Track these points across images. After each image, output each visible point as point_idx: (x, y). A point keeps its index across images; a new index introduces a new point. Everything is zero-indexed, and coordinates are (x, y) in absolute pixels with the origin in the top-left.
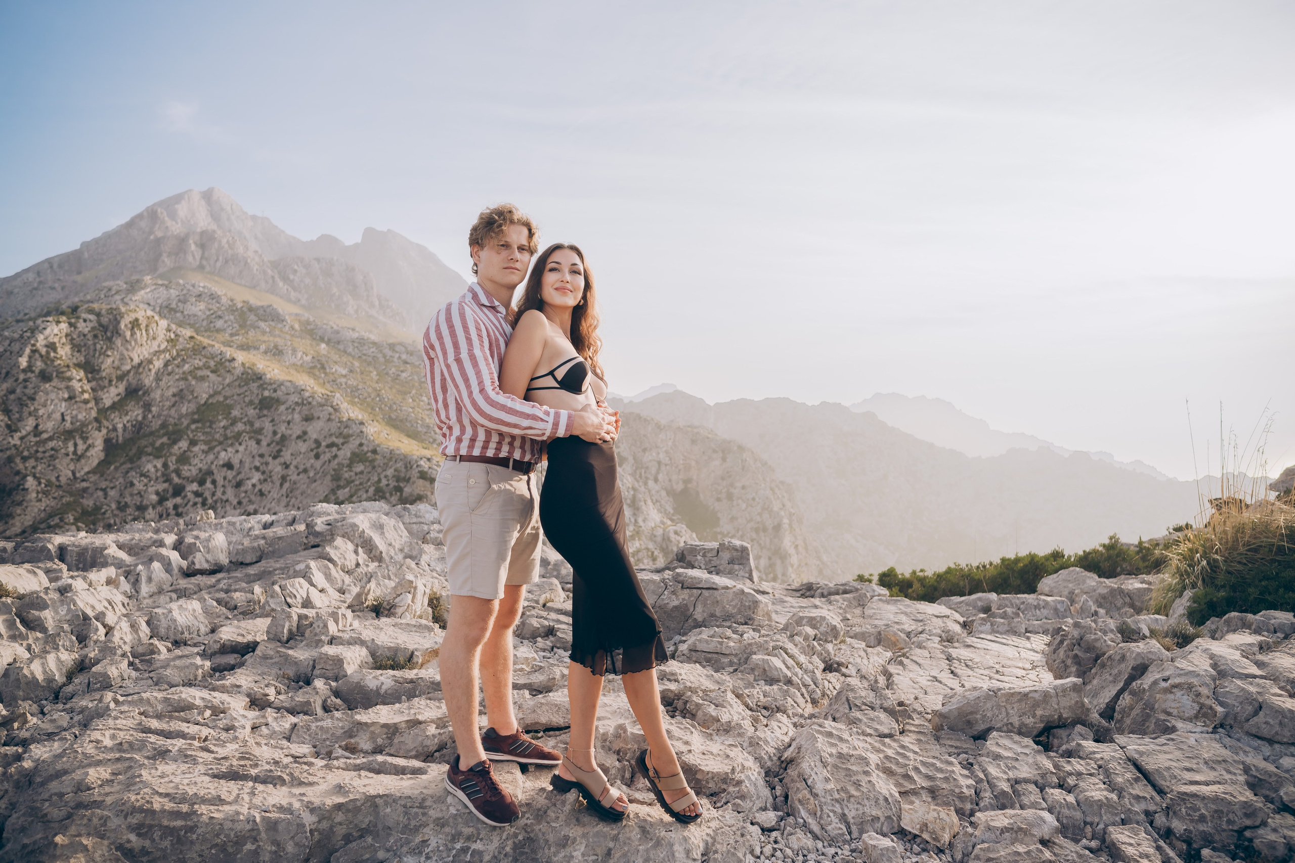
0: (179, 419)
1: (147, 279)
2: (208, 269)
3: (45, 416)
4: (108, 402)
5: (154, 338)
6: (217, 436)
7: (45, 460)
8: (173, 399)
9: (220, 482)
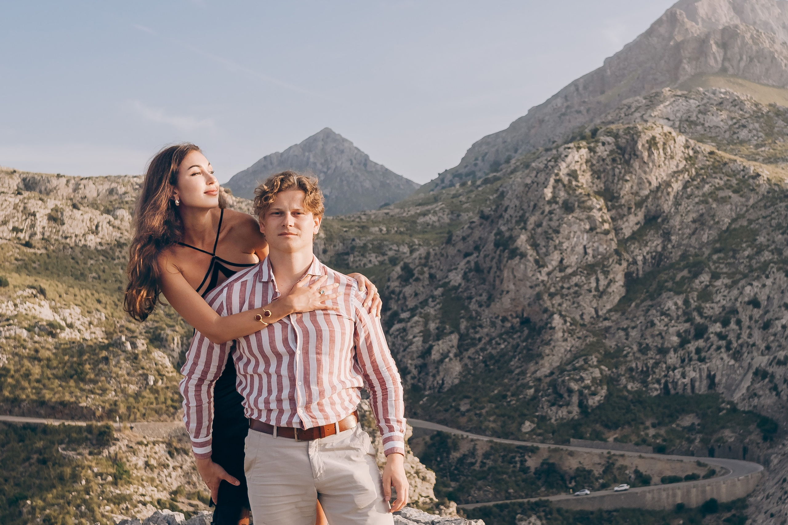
0: (700, 249)
1: (666, 91)
2: (731, 71)
3: (569, 250)
4: (627, 233)
5: (672, 158)
6: (741, 268)
7: (569, 297)
8: (694, 226)
9: (746, 322)
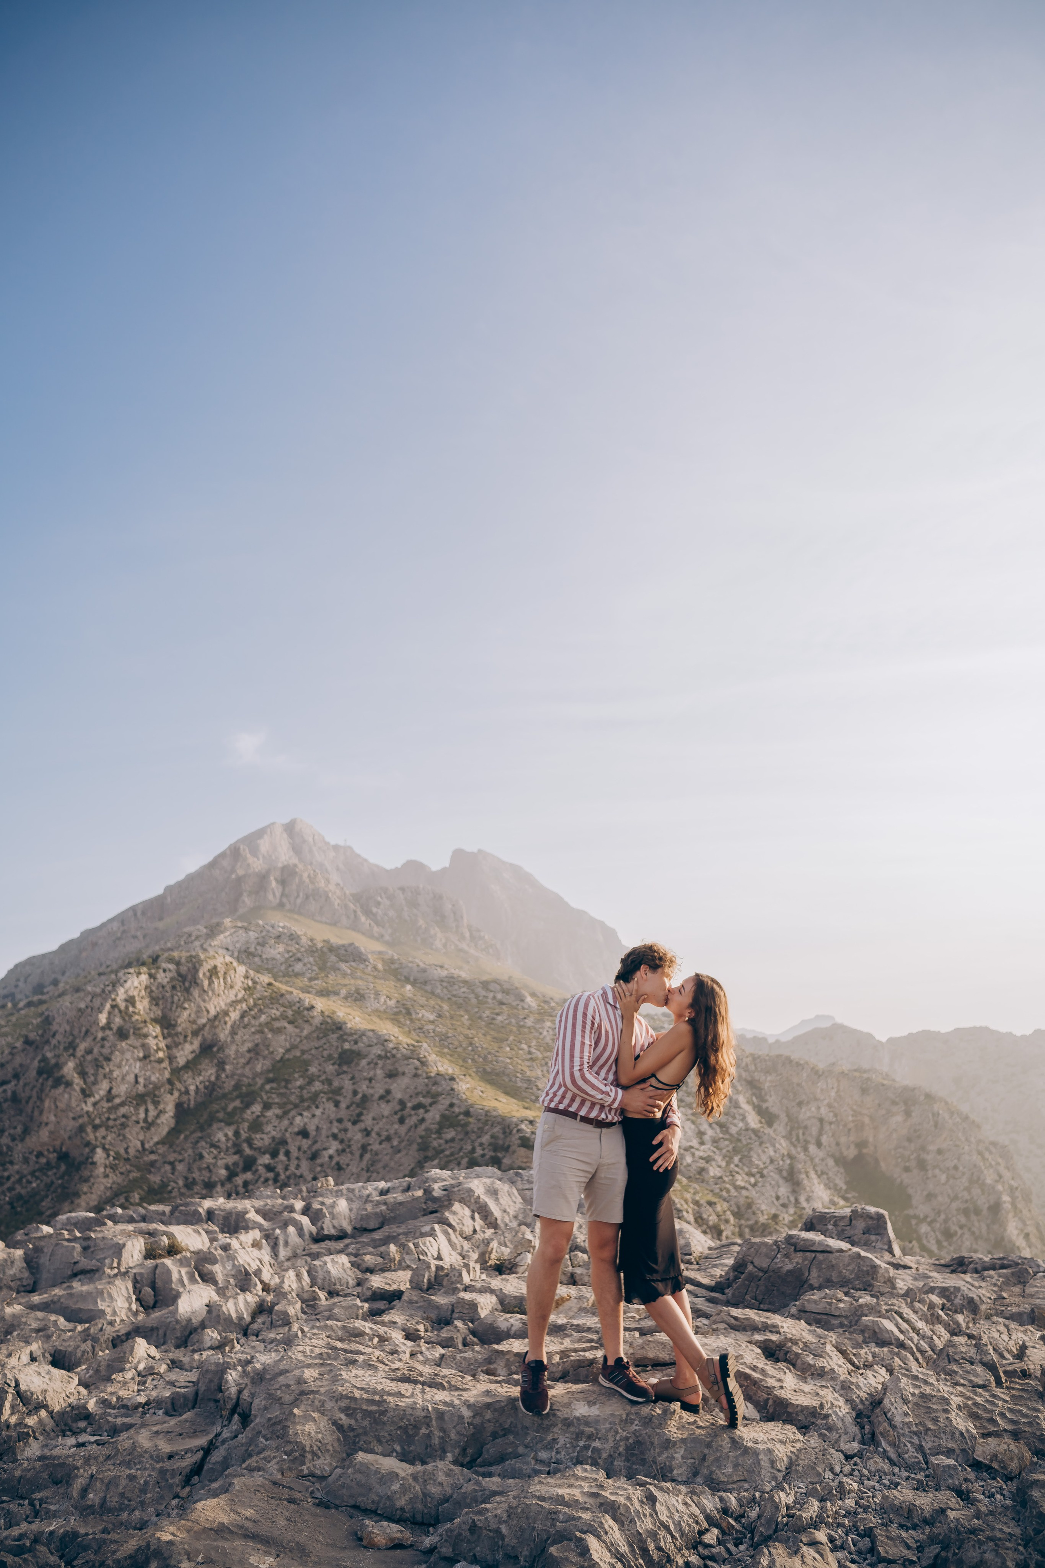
0: (253, 1079)
1: (227, 922)
2: (288, 906)
3: (119, 1079)
4: (181, 1061)
5: (232, 987)
6: (293, 1098)
7: (115, 1129)
8: (248, 1055)
9: (294, 1153)
